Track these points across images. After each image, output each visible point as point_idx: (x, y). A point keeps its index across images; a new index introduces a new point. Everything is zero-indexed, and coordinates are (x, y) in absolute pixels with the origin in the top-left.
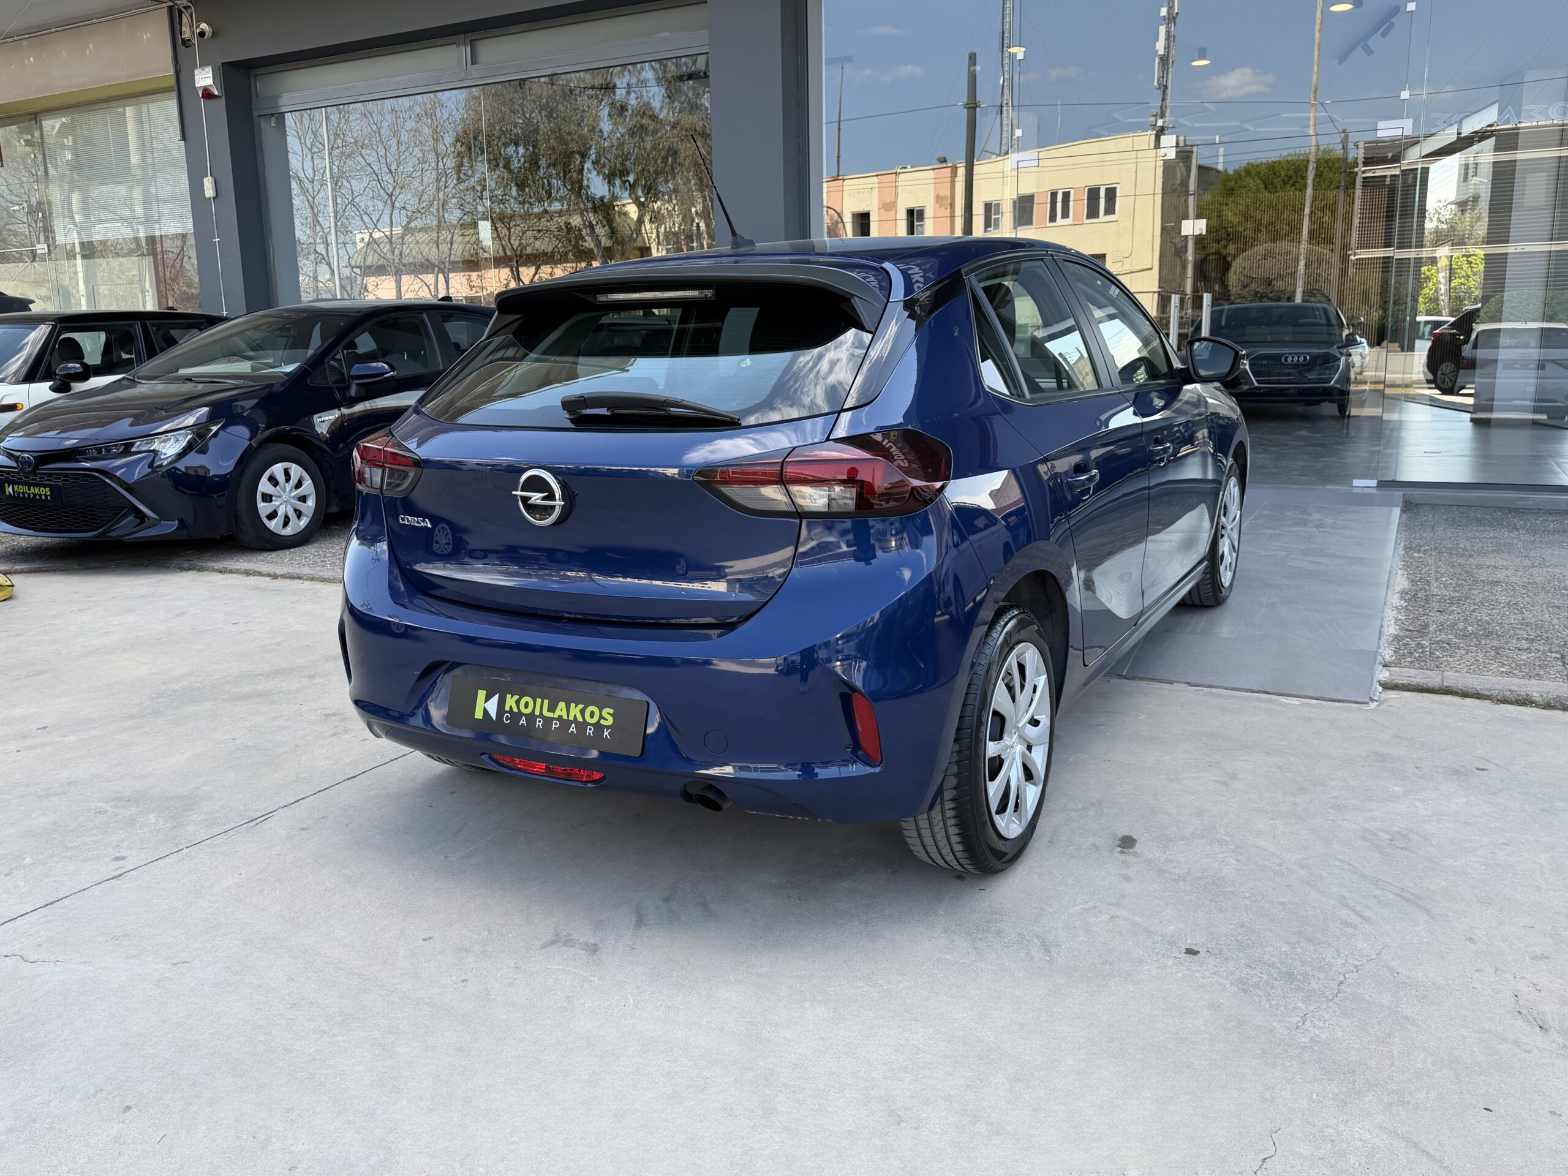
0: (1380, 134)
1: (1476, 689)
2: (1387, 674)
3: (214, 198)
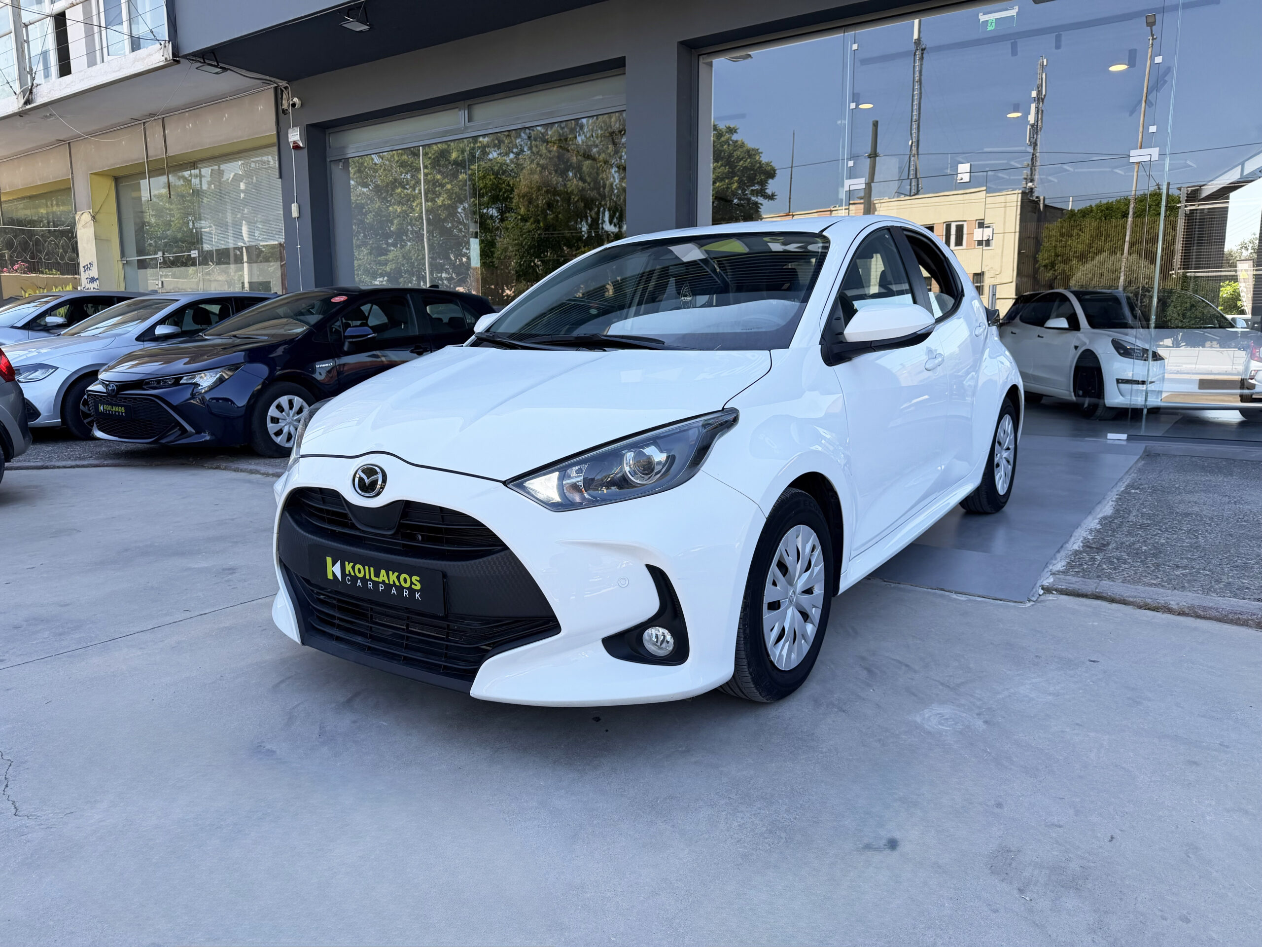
0: (1132, 160)
1: (1122, 596)
2: (1051, 580)
3: (298, 218)
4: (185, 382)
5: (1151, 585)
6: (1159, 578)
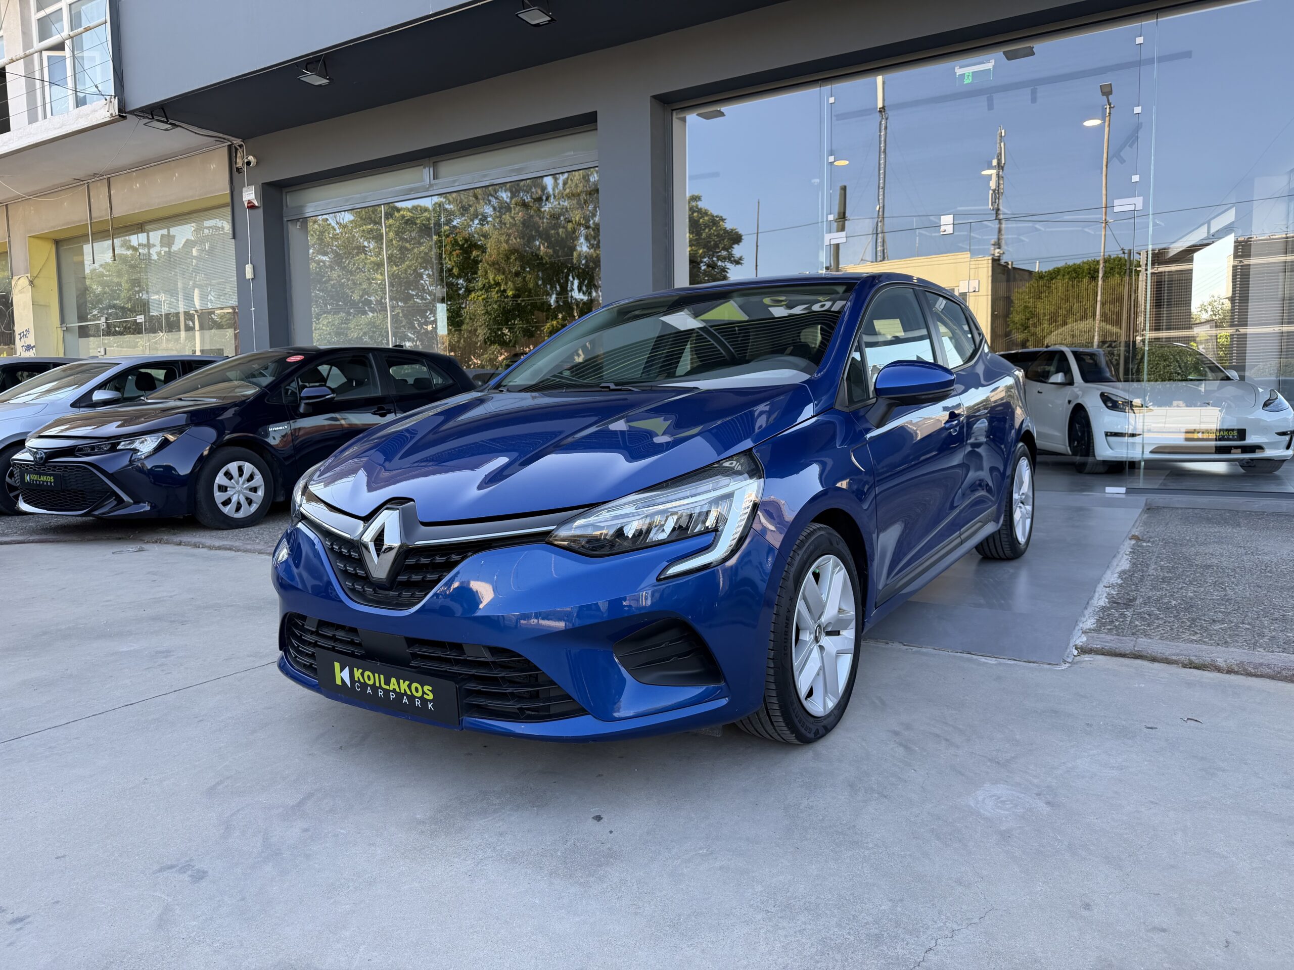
1: (1164, 654)
2: (1084, 639)
3: (252, 279)
4: (123, 447)
5: (1192, 641)
6: (1196, 633)
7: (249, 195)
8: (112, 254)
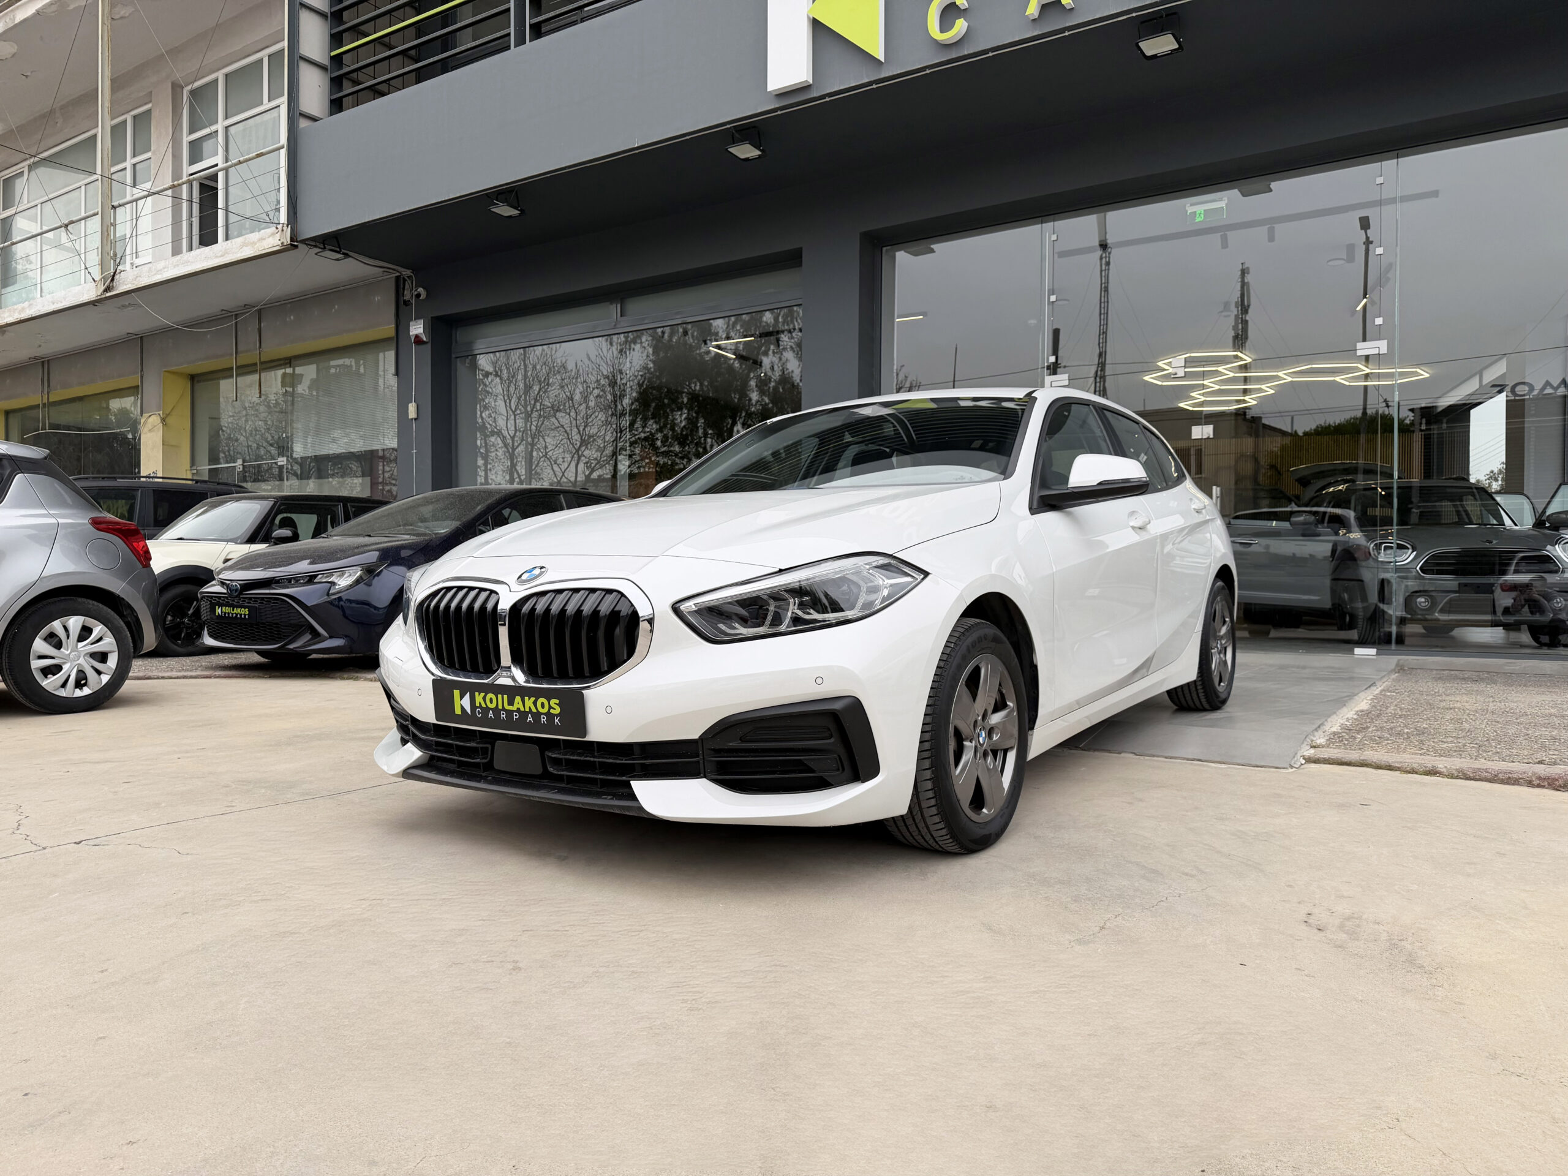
0: (1359, 353)
1: (1388, 762)
2: (1313, 752)
3: (415, 419)
4: (320, 581)
5: (1416, 754)
6: (1423, 749)
7: (417, 329)
8: (258, 391)
